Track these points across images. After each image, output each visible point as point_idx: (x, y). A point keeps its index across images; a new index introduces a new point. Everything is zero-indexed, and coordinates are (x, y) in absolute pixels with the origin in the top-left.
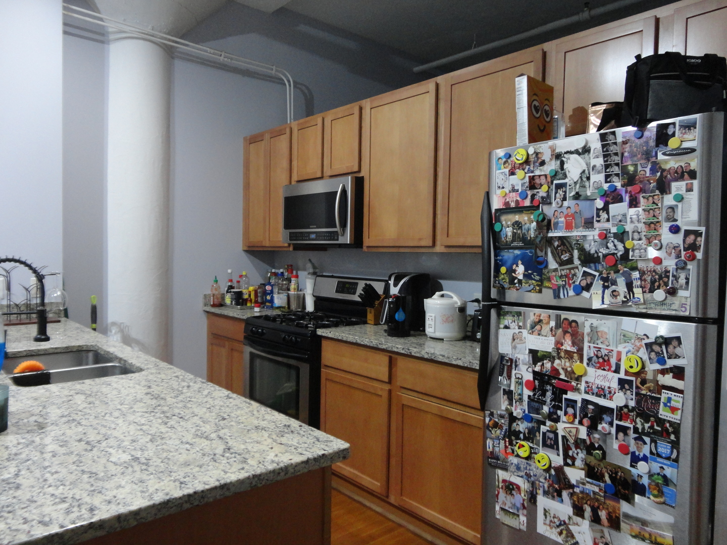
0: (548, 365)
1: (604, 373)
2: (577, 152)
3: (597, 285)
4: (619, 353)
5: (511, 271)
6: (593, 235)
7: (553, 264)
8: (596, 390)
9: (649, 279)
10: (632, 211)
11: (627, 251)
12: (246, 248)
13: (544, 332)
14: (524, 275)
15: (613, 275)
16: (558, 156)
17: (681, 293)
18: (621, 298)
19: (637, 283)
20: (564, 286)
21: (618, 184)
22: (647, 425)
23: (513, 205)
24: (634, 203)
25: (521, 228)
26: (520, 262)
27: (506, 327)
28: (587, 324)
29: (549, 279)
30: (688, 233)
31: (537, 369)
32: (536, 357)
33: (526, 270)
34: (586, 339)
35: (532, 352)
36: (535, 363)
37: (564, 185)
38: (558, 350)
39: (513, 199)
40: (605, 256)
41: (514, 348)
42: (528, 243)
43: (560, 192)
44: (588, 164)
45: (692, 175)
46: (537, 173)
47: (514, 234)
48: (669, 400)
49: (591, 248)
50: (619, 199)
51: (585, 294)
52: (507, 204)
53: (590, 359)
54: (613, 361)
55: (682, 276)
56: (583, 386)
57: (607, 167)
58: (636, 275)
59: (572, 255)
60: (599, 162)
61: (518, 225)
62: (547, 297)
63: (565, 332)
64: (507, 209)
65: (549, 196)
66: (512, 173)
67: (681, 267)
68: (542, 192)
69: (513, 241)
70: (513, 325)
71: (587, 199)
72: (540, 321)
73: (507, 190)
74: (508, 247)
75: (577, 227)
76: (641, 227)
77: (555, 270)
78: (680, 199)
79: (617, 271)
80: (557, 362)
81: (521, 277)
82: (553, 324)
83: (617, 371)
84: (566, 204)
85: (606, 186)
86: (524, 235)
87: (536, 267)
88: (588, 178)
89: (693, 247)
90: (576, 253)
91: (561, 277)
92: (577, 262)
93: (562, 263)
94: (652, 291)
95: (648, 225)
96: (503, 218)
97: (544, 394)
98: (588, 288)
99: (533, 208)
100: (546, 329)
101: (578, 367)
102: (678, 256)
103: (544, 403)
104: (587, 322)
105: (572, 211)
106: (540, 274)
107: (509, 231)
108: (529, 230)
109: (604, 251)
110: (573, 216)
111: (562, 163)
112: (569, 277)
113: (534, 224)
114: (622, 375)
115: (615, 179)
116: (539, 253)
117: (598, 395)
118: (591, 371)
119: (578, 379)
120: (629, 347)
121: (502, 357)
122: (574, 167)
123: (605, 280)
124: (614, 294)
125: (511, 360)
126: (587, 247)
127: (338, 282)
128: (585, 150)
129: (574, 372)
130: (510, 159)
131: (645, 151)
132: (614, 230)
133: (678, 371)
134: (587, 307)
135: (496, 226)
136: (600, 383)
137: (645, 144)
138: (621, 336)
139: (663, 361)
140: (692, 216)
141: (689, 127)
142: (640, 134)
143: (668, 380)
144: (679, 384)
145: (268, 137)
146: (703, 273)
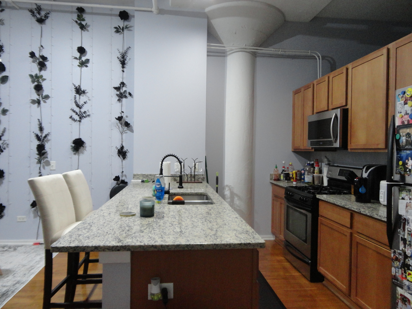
12: (293, 150)
25: (410, 137)
26: (410, 158)
27: (403, 199)
41: (407, 212)
47: (407, 141)
69: (406, 145)
70: (406, 198)
96: (401, 131)
107: (404, 139)
121: (400, 217)
125: (405, 219)
127: (340, 169)
130: (405, 94)
135: (398, 136)
145: (303, 90)
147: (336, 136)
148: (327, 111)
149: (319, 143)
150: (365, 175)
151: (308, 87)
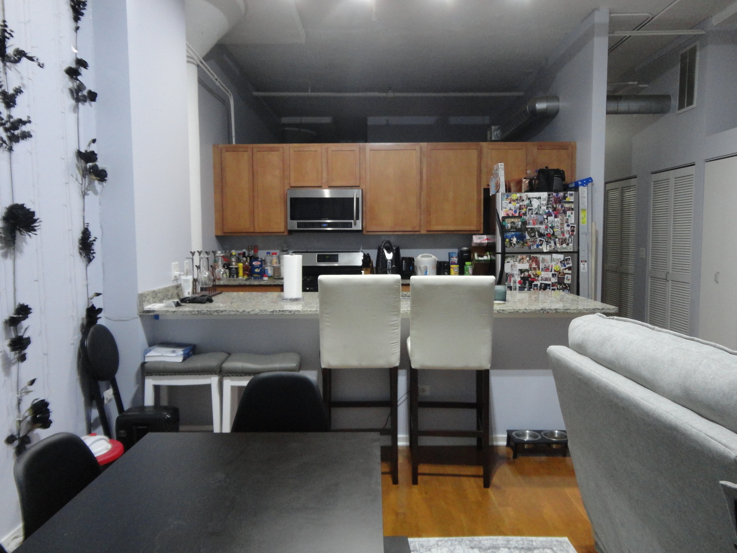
1: (547, 273)
2: (536, 198)
3: (544, 244)
4: (552, 265)
5: (510, 240)
6: (543, 227)
8: (544, 279)
9: (561, 241)
10: (556, 219)
11: (554, 232)
12: (219, 234)
13: (524, 262)
14: (516, 242)
15: (549, 240)
16: (529, 199)
17: (570, 245)
18: (553, 247)
19: (557, 242)
20: (532, 245)
21: (551, 211)
22: (561, 287)
23: (511, 215)
24: (556, 217)
26: (514, 237)
27: (508, 262)
29: (527, 243)
30: (572, 227)
31: (522, 276)
32: (521, 271)
33: (517, 239)
34: (541, 262)
35: (519, 270)
36: (521, 274)
37: (532, 209)
38: (530, 268)
39: (511, 213)
40: (547, 234)
41: (512, 269)
42: (517, 230)
43: (530, 212)
44: (540, 203)
45: (572, 209)
46: (521, 204)
47: (512, 227)
48: (567, 277)
49: (542, 231)
50: (551, 215)
51: (540, 247)
52: (508, 215)
53: (542, 269)
54: (550, 268)
55: (570, 239)
56: (540, 278)
57: (547, 204)
58: (557, 240)
59: (535, 234)
60: (545, 202)
61: (513, 223)
62: (526, 249)
63: (533, 261)
64: (508, 217)
66: (510, 203)
67: (570, 237)
68: (523, 211)
69: (511, 229)
70: (511, 261)
71: (540, 214)
72: (523, 258)
73: (508, 209)
74: (509, 231)
75: (537, 224)
76: (559, 224)
77: (529, 239)
78: (569, 216)
79: (551, 239)
80: (530, 272)
81: (515, 243)
82: (528, 259)
83: (551, 271)
84: (533, 216)
85: (547, 211)
86: (516, 227)
87: (521, 238)
88: (541, 208)
89: (573, 231)
90: (537, 233)
91: (531, 242)
92: (537, 236)
93: (531, 237)
94: (562, 244)
95: (561, 224)
96: (506, 220)
97: (525, 285)
98: (541, 245)
99: (520, 216)
100: (525, 261)
101: (538, 272)
102: (569, 234)
103: (525, 288)
104: (540, 257)
105: (535, 218)
106: (523, 240)
107: (509, 225)
108: (518, 225)
109: (546, 232)
110: (536, 220)
111: (531, 202)
112: (534, 242)
113: (520, 223)
114: (553, 272)
115: (550, 209)
116: (524, 233)
117: (545, 280)
118: (543, 273)
119: (538, 276)
120: (555, 263)
121: (507, 274)
122: (535, 203)
123: (547, 242)
124: (550, 246)
125: (511, 274)
126: (540, 231)
127: (318, 255)
128: (539, 198)
129: (537, 274)
130: (510, 197)
131: (559, 201)
132: (550, 225)
133: (569, 268)
134: (542, 251)
135: (504, 223)
136: (546, 276)
137: (559, 198)
138: (552, 260)
139: (565, 266)
140: (573, 222)
141: (571, 195)
142: (557, 195)
143: (567, 271)
144: (570, 272)
145: (255, 150)
146: (576, 238)
147: (358, 218)
148: (321, 187)
149: (320, 225)
150: (389, 256)
151: (272, 150)
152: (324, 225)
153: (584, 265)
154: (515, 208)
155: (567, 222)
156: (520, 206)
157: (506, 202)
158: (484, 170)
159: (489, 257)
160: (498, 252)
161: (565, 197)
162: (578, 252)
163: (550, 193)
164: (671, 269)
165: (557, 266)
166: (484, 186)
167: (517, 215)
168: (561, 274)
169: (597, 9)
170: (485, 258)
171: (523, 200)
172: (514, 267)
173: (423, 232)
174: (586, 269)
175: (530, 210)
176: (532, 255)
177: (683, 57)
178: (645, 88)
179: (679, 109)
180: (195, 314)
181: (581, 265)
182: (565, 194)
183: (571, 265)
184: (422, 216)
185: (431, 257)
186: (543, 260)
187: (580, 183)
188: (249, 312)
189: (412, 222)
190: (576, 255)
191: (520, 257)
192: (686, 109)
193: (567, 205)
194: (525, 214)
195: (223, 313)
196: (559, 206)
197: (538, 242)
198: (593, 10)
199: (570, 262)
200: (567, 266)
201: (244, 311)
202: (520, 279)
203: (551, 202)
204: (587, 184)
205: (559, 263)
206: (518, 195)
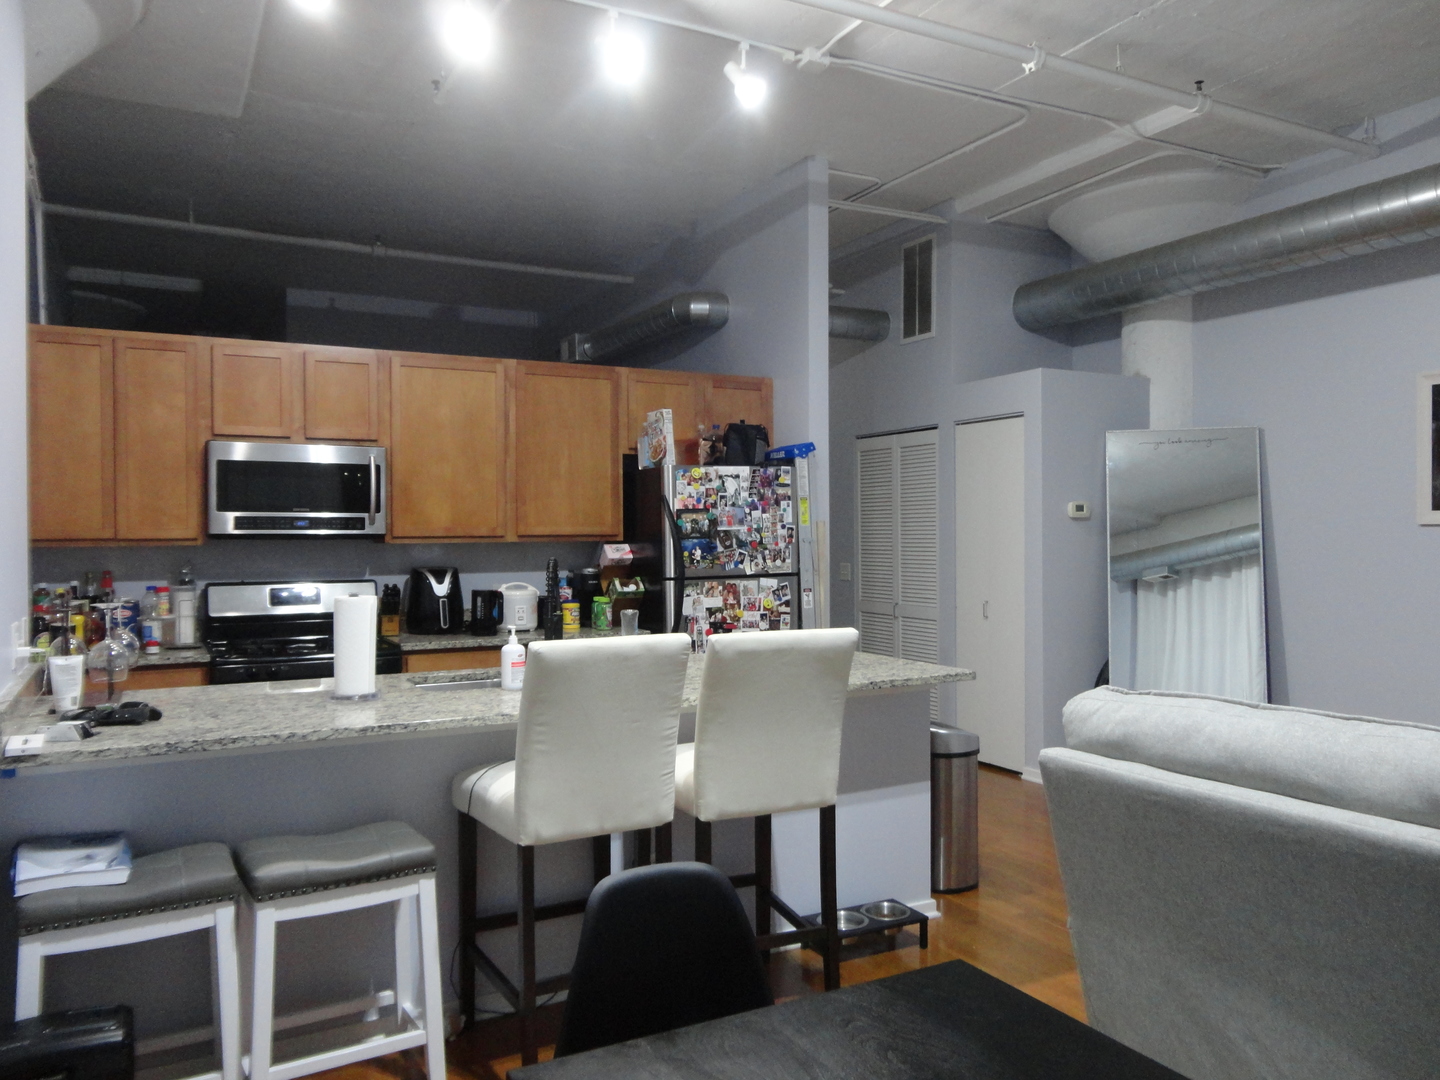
0: (719, 616)
1: (753, 612)
2: (731, 476)
3: (747, 559)
4: (760, 599)
5: (691, 554)
6: (744, 529)
7: (720, 549)
8: (748, 624)
9: (773, 554)
10: (764, 516)
11: (761, 538)
13: (715, 594)
14: (702, 557)
15: (755, 554)
16: (721, 477)
17: (787, 561)
18: (761, 566)
19: (767, 557)
20: (727, 562)
21: (756, 500)
23: (691, 507)
24: (764, 511)
25: (697, 524)
27: (688, 596)
28: (742, 585)
29: (718, 558)
30: (789, 529)
31: (712, 620)
32: (711, 612)
33: (702, 553)
34: (741, 594)
35: (707, 609)
36: (710, 617)
37: (726, 497)
38: (726, 604)
39: (691, 503)
40: (751, 542)
41: (695, 609)
42: (703, 535)
43: (723, 501)
44: (739, 486)
45: (789, 499)
46: (707, 486)
47: (693, 528)
48: (785, 619)
49: (743, 537)
50: (756, 509)
51: (740, 566)
52: (686, 506)
53: (744, 606)
54: (757, 605)
55: (787, 551)
56: (742, 624)
57: (750, 488)
58: (767, 552)
59: (732, 542)
60: (746, 485)
61: (695, 521)
62: (717, 571)
63: (729, 592)
64: (686, 510)
65: (716, 503)
66: (689, 484)
67: (787, 547)
68: (711, 500)
69: (692, 533)
70: (692, 593)
71: (740, 507)
72: (713, 587)
73: (686, 495)
74: (688, 537)
75: (734, 524)
76: (769, 524)
77: (723, 552)
79: (757, 551)
80: (725, 612)
81: (699, 558)
82: (721, 588)
83: (759, 610)
84: (727, 509)
85: (750, 500)
86: (700, 529)
87: (709, 549)
88: (740, 494)
89: (790, 536)
90: (734, 540)
91: (726, 556)
92: (735, 546)
93: (726, 547)
94: (774, 561)
95: (773, 523)
96: (683, 516)
98: (742, 562)
99: (706, 510)
100: (717, 592)
101: (738, 613)
102: (785, 541)
104: (741, 584)
105: (731, 514)
106: (712, 554)
107: (689, 526)
108: (703, 525)
109: (749, 539)
110: (732, 517)
111: (723, 482)
112: (731, 556)
113: (707, 521)
114: (762, 612)
115: (754, 496)
116: (713, 541)
118: (745, 613)
119: (738, 620)
120: (764, 594)
121: (687, 617)
122: (731, 486)
123: (751, 556)
124: (757, 565)
125: (693, 618)
126: (740, 537)
128: (737, 476)
129: (735, 616)
130: (687, 474)
131: (768, 482)
132: (755, 526)
133: (787, 603)
134: (743, 574)
135: (679, 522)
136: (750, 619)
137: (768, 478)
138: (760, 589)
139: (780, 599)
140: (790, 520)
141: (787, 472)
142: (765, 472)
143: (783, 609)
144: (788, 610)
145: (121, 345)
146: (796, 549)
147: (378, 510)
148: (288, 438)
149: (291, 523)
150: (441, 589)
151: (164, 347)
152: (300, 523)
153: (808, 596)
154: (697, 493)
155: (781, 521)
156: (707, 490)
157: (681, 483)
158: (623, 419)
159: (642, 586)
160: (668, 576)
161: (777, 477)
162: (798, 574)
163: (755, 468)
164: (900, 598)
165: (769, 601)
166: (624, 450)
167: (701, 506)
168: (775, 614)
169: (812, 157)
170: (632, 588)
171: (710, 480)
172: (700, 602)
173: (511, 538)
174: (811, 603)
175: (722, 497)
176: (727, 582)
177: (909, 255)
178: (839, 295)
179: (905, 337)
180: (158, 754)
181: (805, 598)
182: (777, 471)
183: (788, 597)
184: (509, 506)
185: (526, 588)
186: (746, 590)
187: (796, 452)
188: (304, 737)
189: (490, 518)
190: (795, 578)
191: (707, 585)
192: (918, 337)
193: (781, 491)
194: (714, 505)
195: (237, 745)
196: (768, 493)
197: (737, 557)
198: (806, 158)
199: (788, 591)
200: (784, 599)
201: (293, 735)
202: (708, 627)
203: (756, 485)
204: (807, 453)
205: (771, 594)
206: (703, 470)
